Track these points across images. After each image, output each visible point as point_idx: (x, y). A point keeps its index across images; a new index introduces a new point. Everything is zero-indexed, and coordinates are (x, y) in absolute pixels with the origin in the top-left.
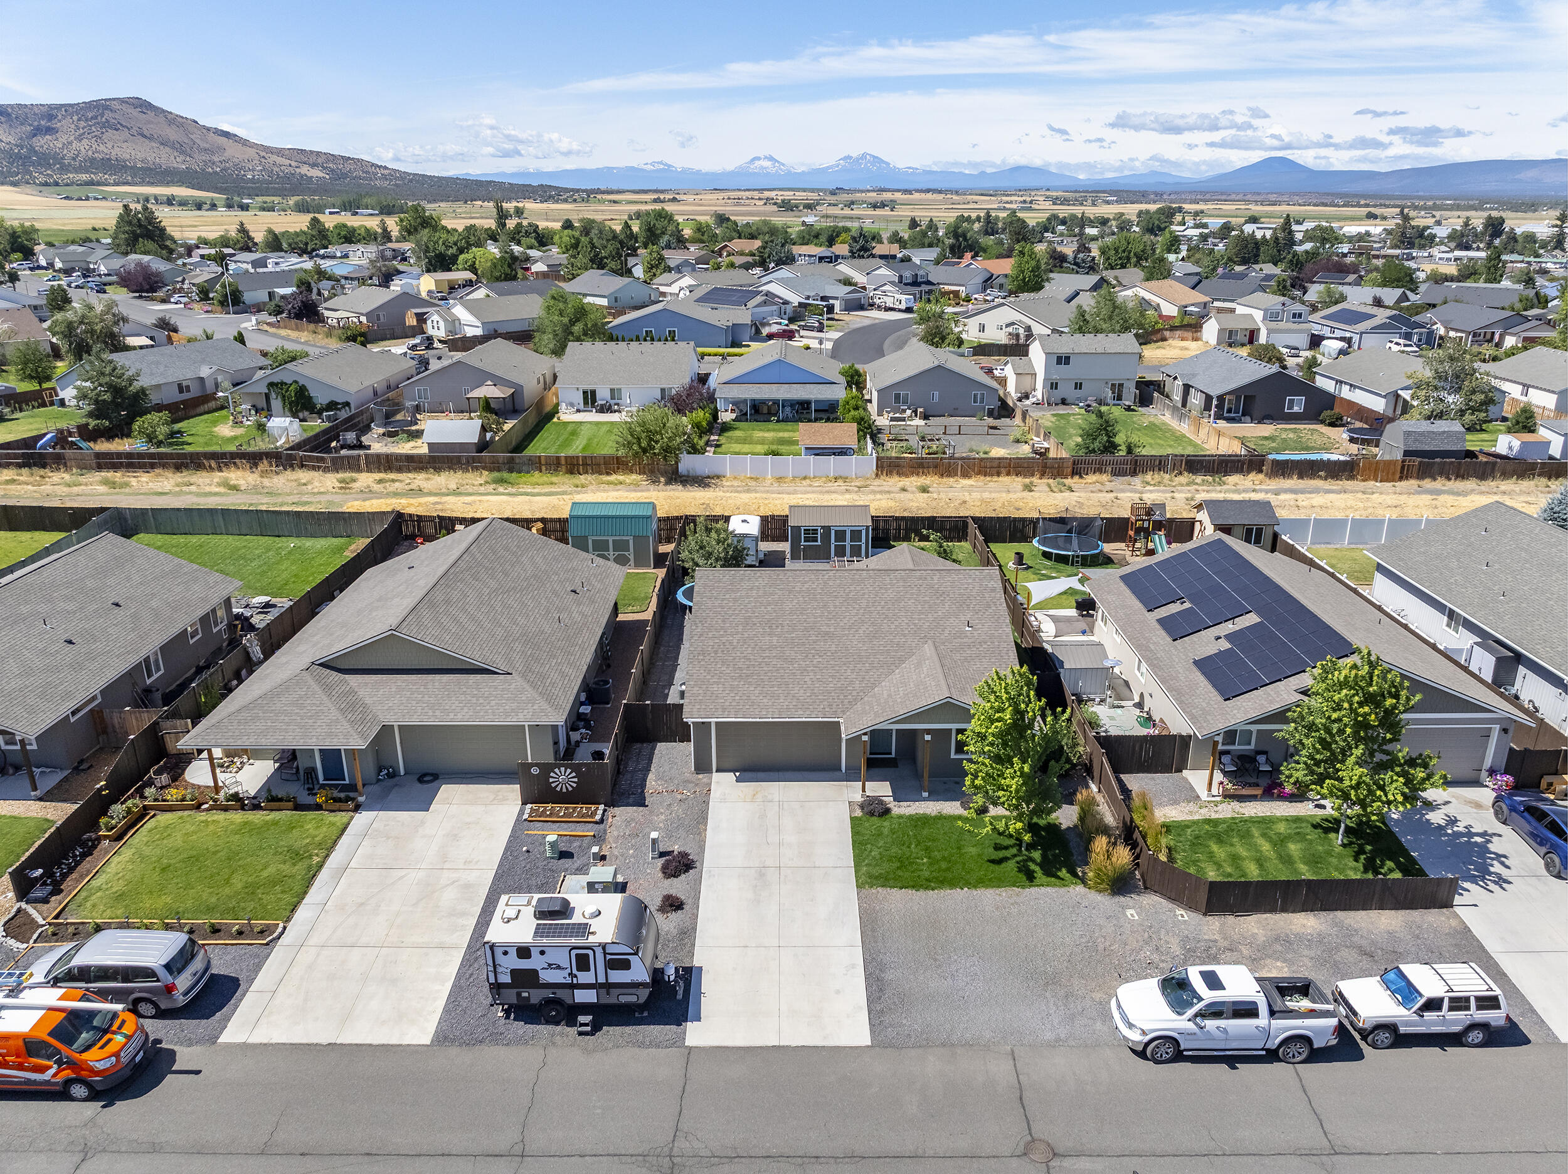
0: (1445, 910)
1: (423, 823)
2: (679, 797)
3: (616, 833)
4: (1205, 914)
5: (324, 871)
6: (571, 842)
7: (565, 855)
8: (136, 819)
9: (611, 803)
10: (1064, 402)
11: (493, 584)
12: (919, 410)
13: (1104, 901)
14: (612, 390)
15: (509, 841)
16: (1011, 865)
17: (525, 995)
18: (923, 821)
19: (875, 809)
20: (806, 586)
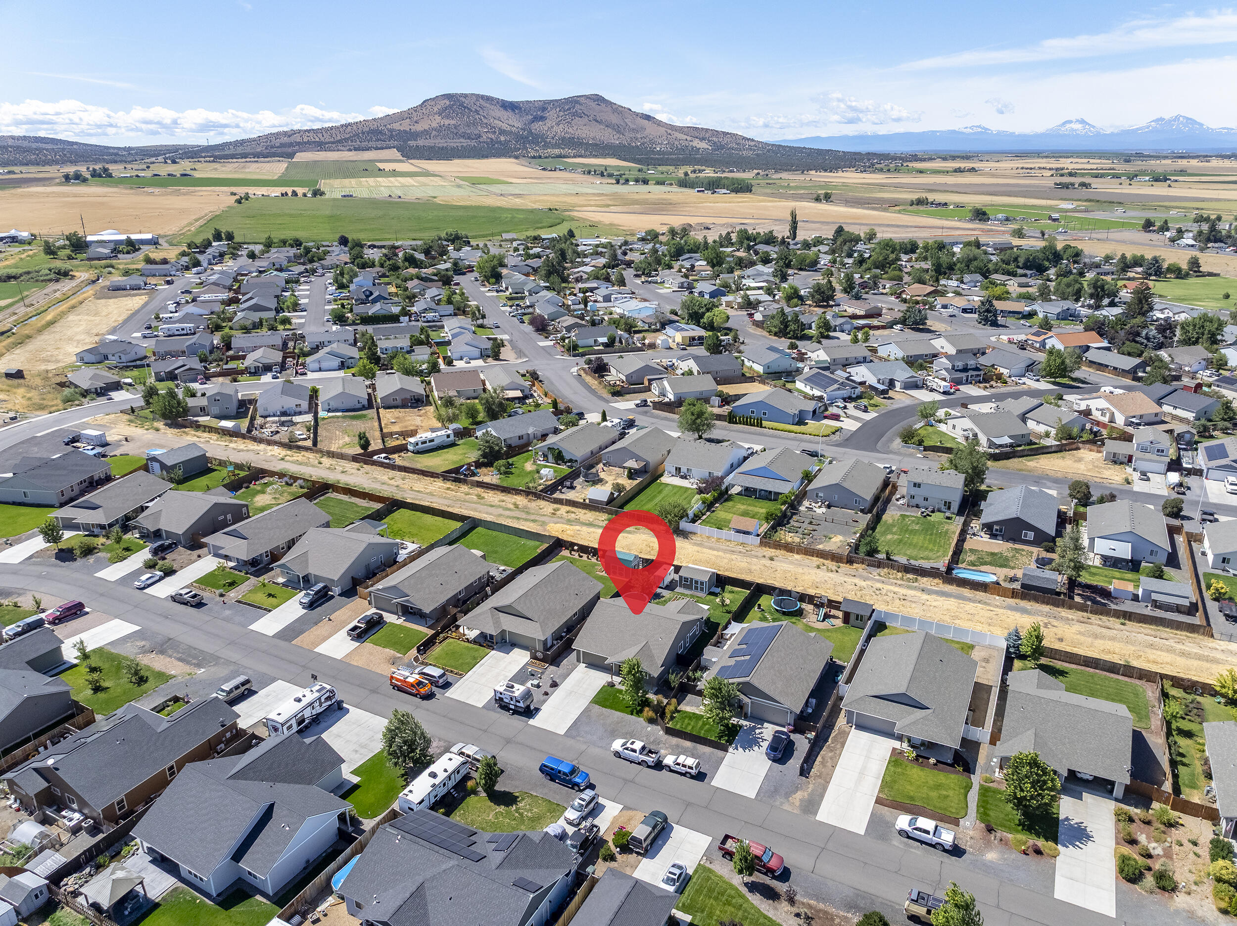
0: (725, 752)
1: (506, 657)
2: (568, 667)
4: (665, 734)
5: (479, 664)
6: (536, 672)
7: (533, 675)
8: (445, 639)
9: (551, 664)
10: (917, 506)
12: (826, 503)
13: (645, 724)
14: (688, 469)
15: (521, 668)
16: (630, 709)
17: (501, 703)
18: (619, 690)
19: (611, 685)
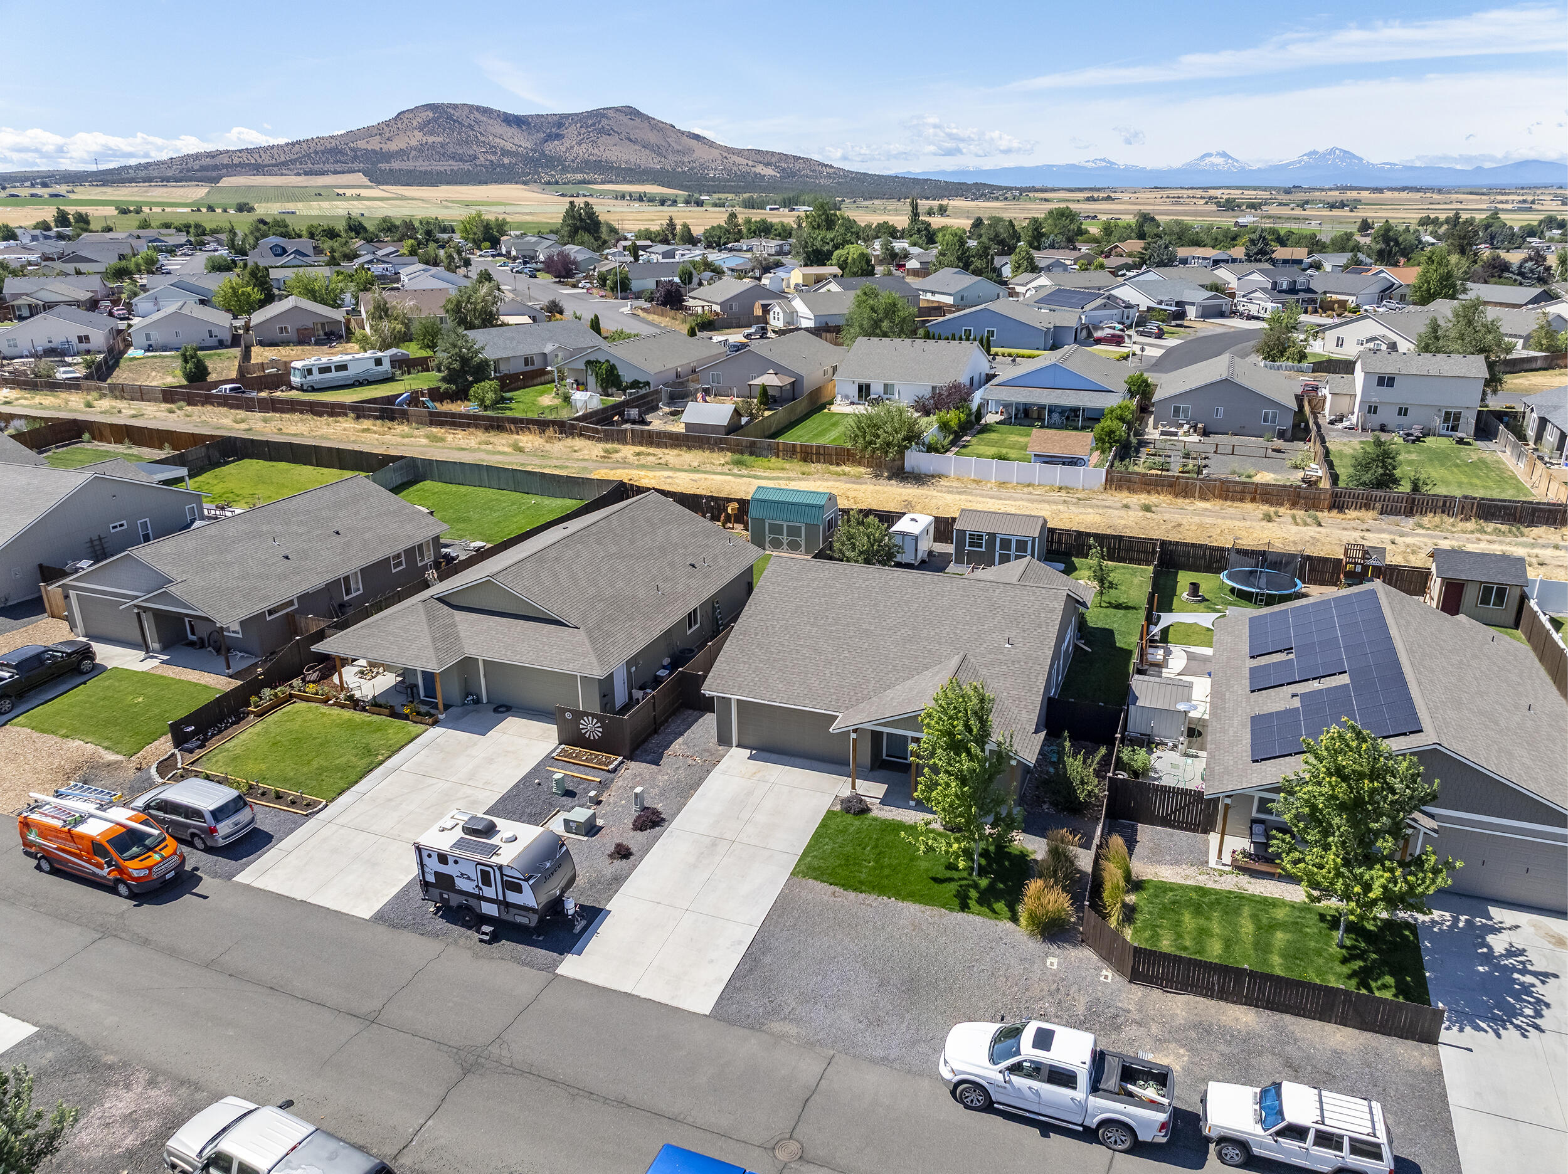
2: (691, 762)
3: (620, 783)
4: (1130, 982)
5: (381, 767)
6: (579, 784)
7: (570, 794)
8: (279, 703)
9: (631, 757)
10: (1383, 429)
11: (613, 549)
12: (1200, 425)
14: (886, 386)
15: (530, 773)
16: (953, 887)
17: (445, 896)
19: (856, 808)
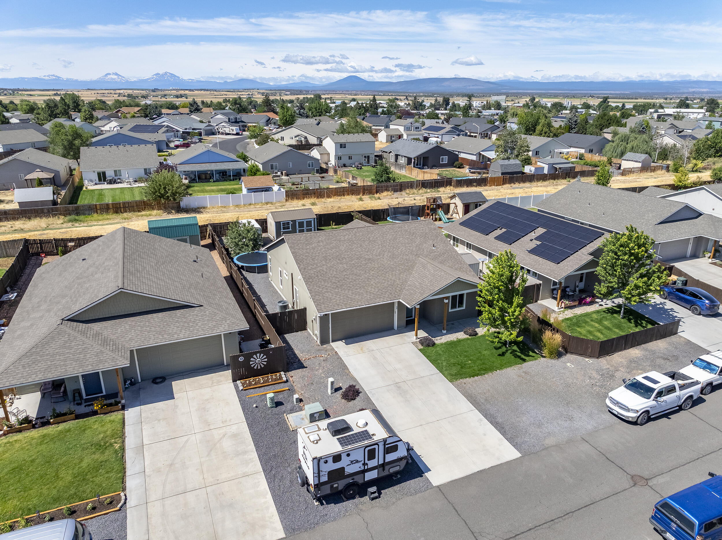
0: (675, 335)
1: (176, 406)
2: (322, 358)
3: (299, 385)
4: (598, 358)
5: (128, 451)
6: (279, 396)
7: (278, 404)
9: (286, 370)
10: (345, 166)
12: (284, 172)
14: (115, 171)
15: (241, 404)
16: (508, 354)
17: (335, 486)
18: (451, 344)
20: (346, 237)
